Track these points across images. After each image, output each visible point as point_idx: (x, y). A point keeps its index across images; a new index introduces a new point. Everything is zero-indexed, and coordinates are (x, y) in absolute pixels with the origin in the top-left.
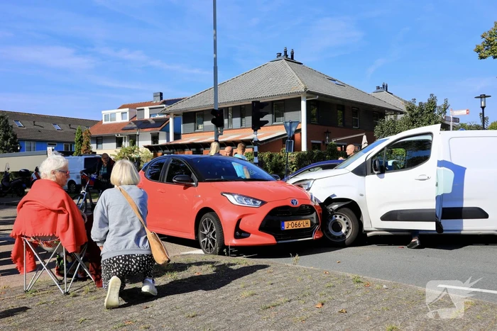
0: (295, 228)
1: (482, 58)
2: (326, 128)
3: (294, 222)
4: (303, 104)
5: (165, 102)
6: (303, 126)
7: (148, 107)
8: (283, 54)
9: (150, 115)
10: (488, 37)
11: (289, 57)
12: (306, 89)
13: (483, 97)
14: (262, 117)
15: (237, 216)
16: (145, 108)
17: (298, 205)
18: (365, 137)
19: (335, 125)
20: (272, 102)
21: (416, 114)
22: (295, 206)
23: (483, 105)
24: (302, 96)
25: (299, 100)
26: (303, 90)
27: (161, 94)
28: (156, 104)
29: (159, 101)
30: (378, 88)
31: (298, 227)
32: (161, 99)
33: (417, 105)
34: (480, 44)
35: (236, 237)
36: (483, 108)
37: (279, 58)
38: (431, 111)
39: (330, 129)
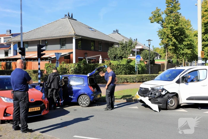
0: (32, 111)
1: (152, 22)
2: (85, 51)
3: (32, 109)
4: (74, 41)
5: (12, 35)
6: (74, 51)
7: (3, 37)
8: (67, 15)
9: (4, 41)
10: (154, 14)
11: (71, 16)
12: (75, 34)
13: (149, 40)
14: (42, 52)
15: (5, 107)
16: (1, 37)
17: (34, 101)
18: (101, 57)
19: (90, 50)
20: (60, 39)
21: (124, 46)
22: (32, 101)
23: (149, 44)
24: (73, 36)
25: (72, 38)
26: (74, 34)
27: (10, 31)
28: (8, 36)
29: (9, 34)
30: (114, 31)
31: (34, 111)
32: (10, 33)
33: (124, 42)
34: (151, 17)
35: (4, 116)
36: (149, 45)
37: (66, 17)
38: (130, 45)
39: (87, 52)
